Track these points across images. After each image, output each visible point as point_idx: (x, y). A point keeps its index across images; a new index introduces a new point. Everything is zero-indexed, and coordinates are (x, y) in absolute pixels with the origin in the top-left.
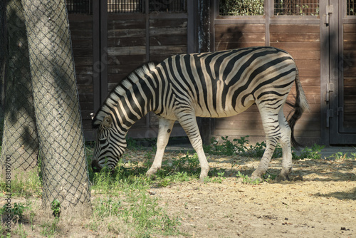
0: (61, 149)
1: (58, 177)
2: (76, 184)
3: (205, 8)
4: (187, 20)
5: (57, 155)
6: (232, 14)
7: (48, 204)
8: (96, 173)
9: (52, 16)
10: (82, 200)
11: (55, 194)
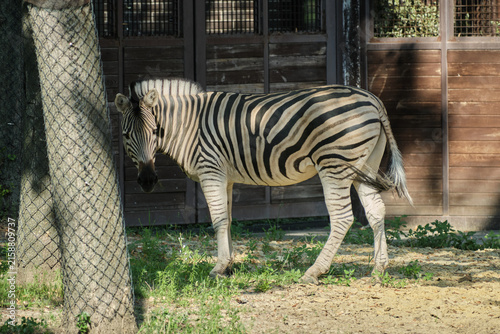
0: (89, 237)
1: (86, 279)
2: (112, 289)
3: (353, 26)
4: (325, 44)
5: (84, 246)
6: (392, 36)
7: (72, 318)
8: (159, 272)
9: (74, 41)
10: (122, 312)
11: (81, 304)
